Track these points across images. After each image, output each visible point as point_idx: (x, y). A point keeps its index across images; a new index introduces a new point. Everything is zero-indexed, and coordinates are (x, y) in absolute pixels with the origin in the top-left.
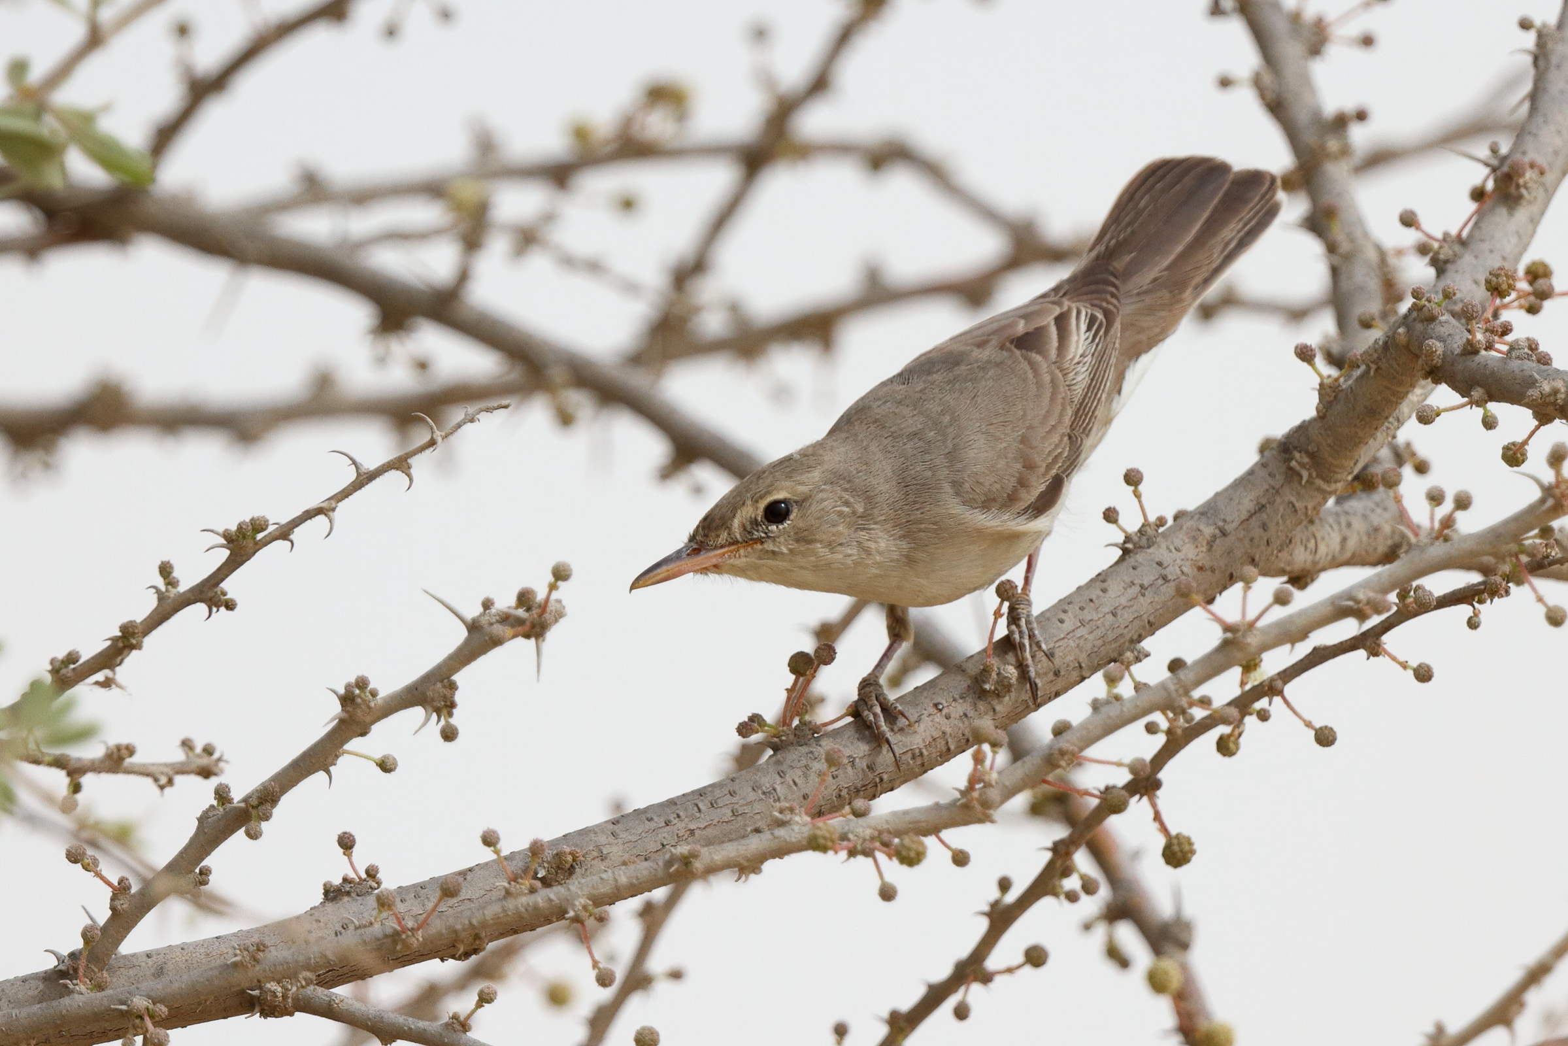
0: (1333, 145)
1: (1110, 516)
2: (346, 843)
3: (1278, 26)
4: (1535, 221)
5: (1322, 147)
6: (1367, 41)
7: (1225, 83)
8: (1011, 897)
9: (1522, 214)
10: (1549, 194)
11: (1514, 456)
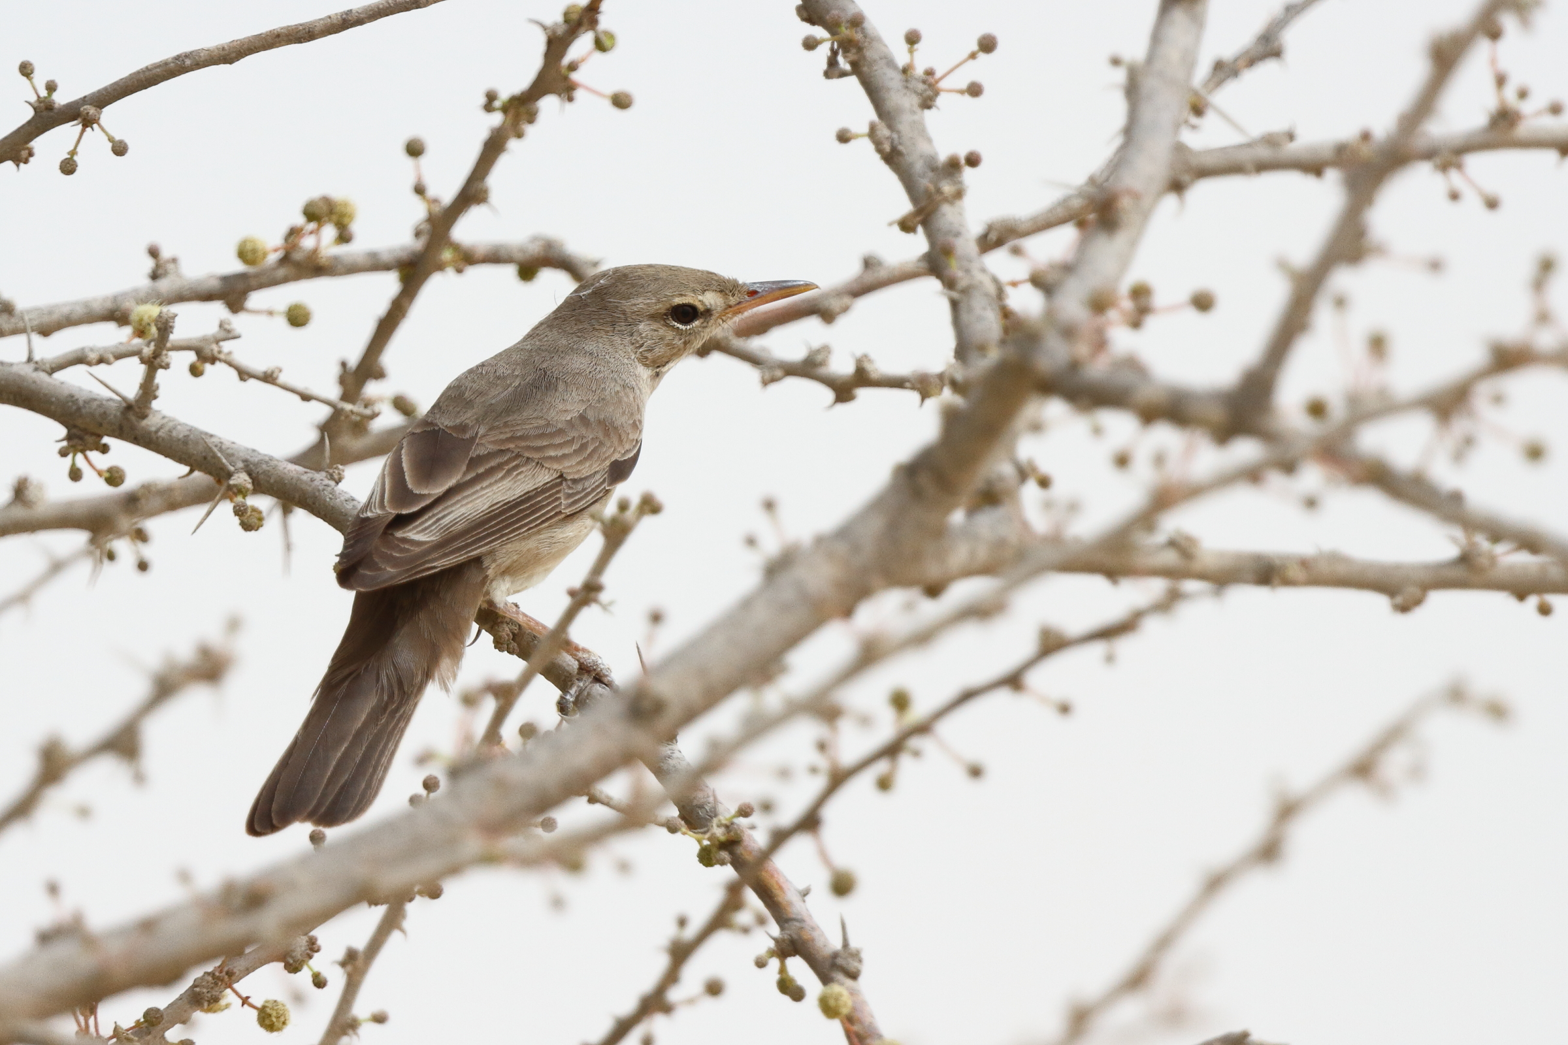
0: (947, 188)
1: (751, 542)
2: (53, 889)
3: (891, 80)
4: (1134, 243)
5: (939, 191)
6: (975, 90)
7: (844, 137)
8: (690, 932)
9: (1121, 239)
10: (1146, 215)
11: (1122, 461)
